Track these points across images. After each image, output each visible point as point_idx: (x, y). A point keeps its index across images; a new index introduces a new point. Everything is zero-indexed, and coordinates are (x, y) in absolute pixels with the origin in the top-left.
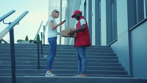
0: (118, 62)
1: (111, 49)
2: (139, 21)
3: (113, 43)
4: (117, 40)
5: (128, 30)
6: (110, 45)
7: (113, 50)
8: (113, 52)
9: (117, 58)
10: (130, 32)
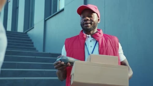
0: (33, 46)
1: (27, 36)
2: (54, 13)
3: (29, 30)
4: (33, 28)
5: (44, 19)
6: (26, 32)
7: (29, 36)
8: (29, 38)
9: (33, 43)
10: (45, 21)
